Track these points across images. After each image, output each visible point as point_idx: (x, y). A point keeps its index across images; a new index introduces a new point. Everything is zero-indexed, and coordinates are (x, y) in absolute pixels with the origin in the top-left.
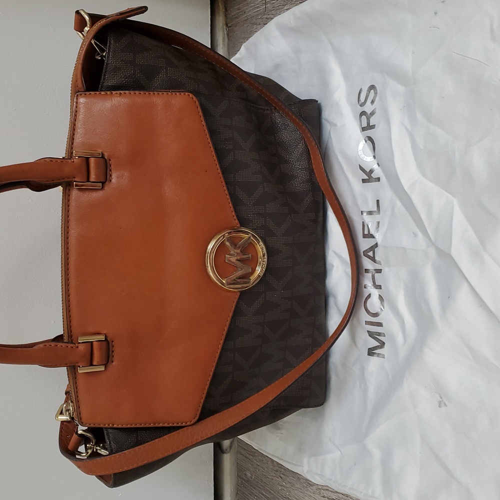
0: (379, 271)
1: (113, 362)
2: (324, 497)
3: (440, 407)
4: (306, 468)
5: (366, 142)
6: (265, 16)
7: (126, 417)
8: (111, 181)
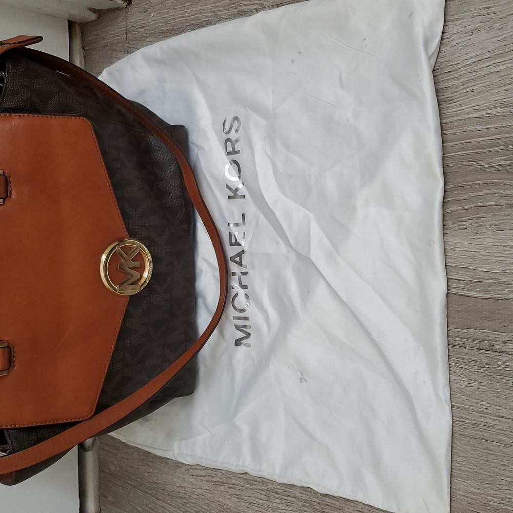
0: (245, 274)
1: (14, 367)
2: (193, 476)
3: (301, 382)
4: (176, 452)
5: (231, 164)
6: (126, 45)
7: (27, 418)
8: (11, 197)
